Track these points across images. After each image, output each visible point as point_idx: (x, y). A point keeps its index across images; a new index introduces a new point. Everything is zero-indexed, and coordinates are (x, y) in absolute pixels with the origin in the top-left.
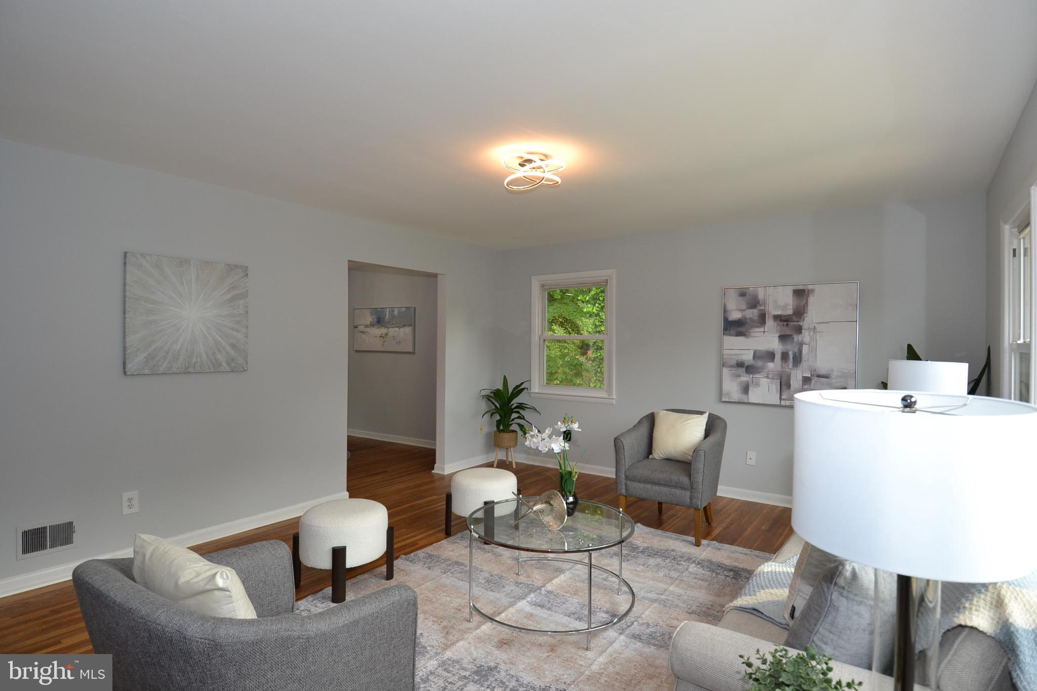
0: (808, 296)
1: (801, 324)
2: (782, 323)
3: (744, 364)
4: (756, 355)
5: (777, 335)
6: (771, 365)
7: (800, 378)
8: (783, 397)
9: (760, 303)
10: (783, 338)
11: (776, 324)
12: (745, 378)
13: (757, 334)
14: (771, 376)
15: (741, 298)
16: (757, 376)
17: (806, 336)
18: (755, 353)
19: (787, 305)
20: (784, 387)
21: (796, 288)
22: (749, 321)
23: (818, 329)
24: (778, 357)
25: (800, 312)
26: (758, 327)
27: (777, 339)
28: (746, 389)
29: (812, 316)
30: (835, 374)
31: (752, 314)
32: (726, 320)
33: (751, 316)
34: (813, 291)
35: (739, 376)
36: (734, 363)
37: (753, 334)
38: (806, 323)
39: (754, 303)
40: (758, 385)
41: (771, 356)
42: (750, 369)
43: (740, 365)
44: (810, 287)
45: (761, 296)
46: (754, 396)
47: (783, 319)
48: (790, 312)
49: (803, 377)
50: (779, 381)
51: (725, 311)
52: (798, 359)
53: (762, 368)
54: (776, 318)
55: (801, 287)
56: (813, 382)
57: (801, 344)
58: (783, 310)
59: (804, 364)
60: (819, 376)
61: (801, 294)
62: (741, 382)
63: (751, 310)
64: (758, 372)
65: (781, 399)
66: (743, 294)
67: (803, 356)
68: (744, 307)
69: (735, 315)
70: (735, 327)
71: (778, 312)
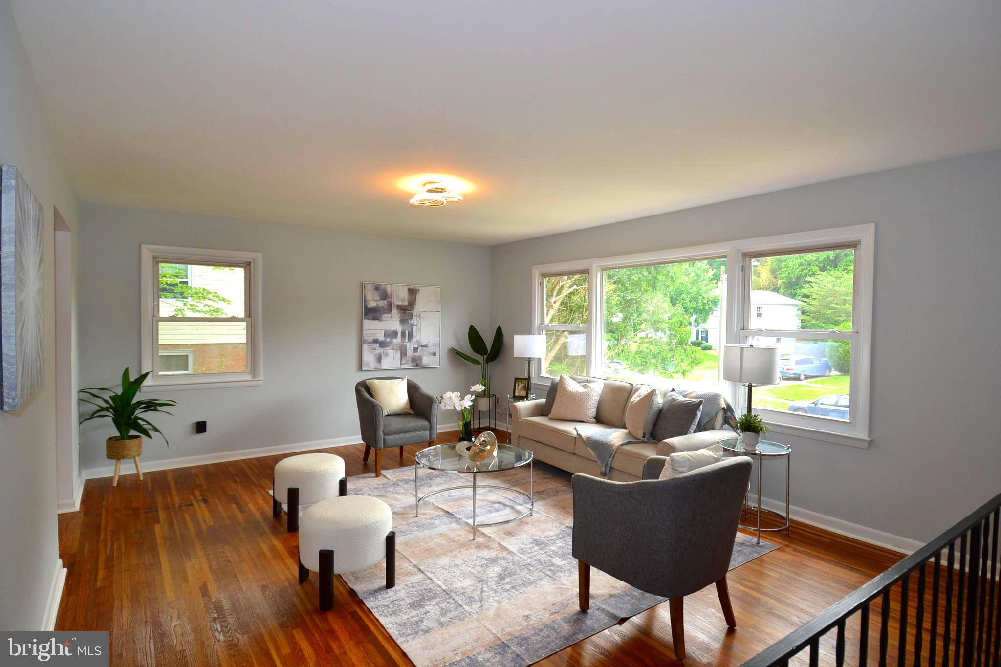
0: (416, 293)
1: (412, 312)
2: (402, 311)
3: (378, 340)
4: (387, 334)
5: (399, 319)
6: (395, 341)
7: (412, 348)
8: (403, 362)
9: (389, 296)
10: (403, 321)
11: (398, 312)
12: (379, 350)
13: (387, 319)
14: (395, 348)
15: (376, 292)
16: (387, 349)
17: (414, 321)
18: (385, 332)
19: (404, 298)
20: (403, 355)
21: (409, 288)
22: (381, 309)
23: (421, 316)
24: (399, 334)
25: (412, 304)
26: (386, 313)
27: (398, 323)
28: (379, 359)
29: (419, 308)
30: (431, 344)
31: (383, 303)
32: (366, 307)
33: (383, 305)
34: (419, 290)
35: (375, 349)
36: (372, 339)
37: (383, 318)
38: (415, 312)
39: (384, 296)
40: (387, 355)
41: (395, 334)
42: (383, 344)
43: (375, 341)
44: (417, 288)
45: (389, 291)
46: (386, 364)
47: (402, 308)
48: (406, 304)
49: (414, 348)
50: (400, 352)
51: (365, 300)
52: (411, 336)
53: (390, 342)
54: (399, 307)
55: (412, 287)
56: (419, 351)
57: (412, 326)
58: (402, 303)
59: (414, 339)
60: (422, 346)
61: (412, 292)
62: (376, 354)
63: (383, 301)
64: (387, 346)
65: (401, 364)
66: (377, 288)
67: (414, 333)
68: (378, 298)
69: (372, 304)
70: (372, 313)
71: (400, 304)
